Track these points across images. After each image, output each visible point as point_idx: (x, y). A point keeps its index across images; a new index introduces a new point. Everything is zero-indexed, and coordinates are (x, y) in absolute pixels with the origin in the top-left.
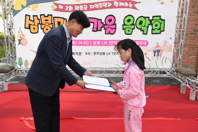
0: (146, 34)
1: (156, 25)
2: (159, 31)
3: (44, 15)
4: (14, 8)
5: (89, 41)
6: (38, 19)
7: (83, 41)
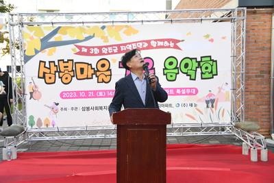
0: (195, 80)
1: (207, 68)
2: (211, 75)
3: (63, 60)
4: (26, 53)
6: (55, 66)
7: (113, 91)
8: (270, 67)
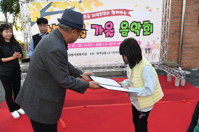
0: (139, 36)
1: (147, 28)
2: (149, 33)
3: (55, 24)
4: (32, 20)
5: (93, 43)
6: (50, 28)
7: (87, 43)
8: (181, 29)
